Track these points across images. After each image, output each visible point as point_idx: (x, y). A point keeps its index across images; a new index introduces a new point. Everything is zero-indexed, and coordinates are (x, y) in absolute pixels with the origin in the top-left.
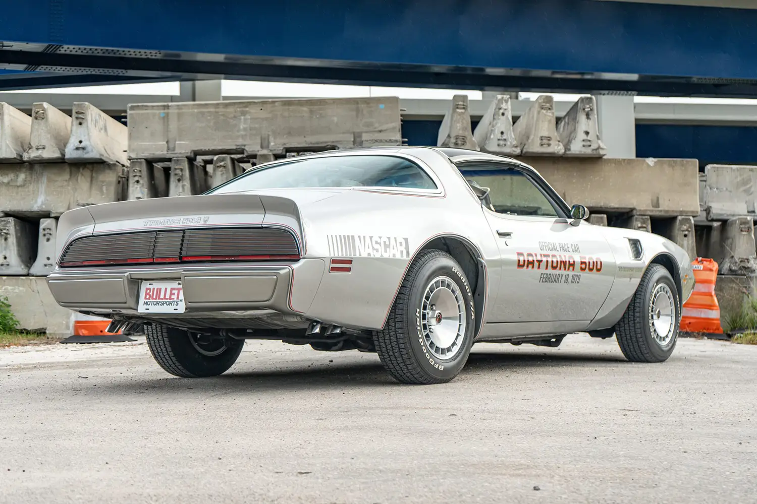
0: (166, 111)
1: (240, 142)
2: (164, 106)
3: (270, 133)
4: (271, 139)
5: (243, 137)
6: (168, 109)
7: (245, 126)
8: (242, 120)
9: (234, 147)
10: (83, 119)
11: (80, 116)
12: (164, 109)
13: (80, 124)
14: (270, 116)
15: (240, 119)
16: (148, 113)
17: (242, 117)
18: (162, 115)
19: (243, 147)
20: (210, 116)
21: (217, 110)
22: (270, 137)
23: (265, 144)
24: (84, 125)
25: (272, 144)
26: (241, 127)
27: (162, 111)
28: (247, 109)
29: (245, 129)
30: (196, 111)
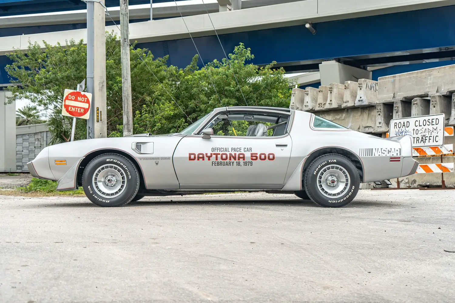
0: (394, 79)
1: (427, 90)
2: (393, 76)
3: (442, 84)
4: (443, 87)
5: (429, 87)
6: (395, 77)
7: (430, 82)
8: (429, 79)
9: (423, 94)
10: (362, 87)
11: (361, 85)
12: (393, 78)
13: (361, 89)
14: (443, 75)
15: (428, 79)
16: (387, 81)
17: (429, 77)
18: (392, 81)
19: (428, 93)
20: (414, 79)
21: (417, 75)
22: (443, 86)
23: (439, 90)
24: (362, 89)
25: (442, 90)
26: (429, 83)
27: (392, 79)
28: (432, 73)
29: (430, 84)
30: (407, 77)
